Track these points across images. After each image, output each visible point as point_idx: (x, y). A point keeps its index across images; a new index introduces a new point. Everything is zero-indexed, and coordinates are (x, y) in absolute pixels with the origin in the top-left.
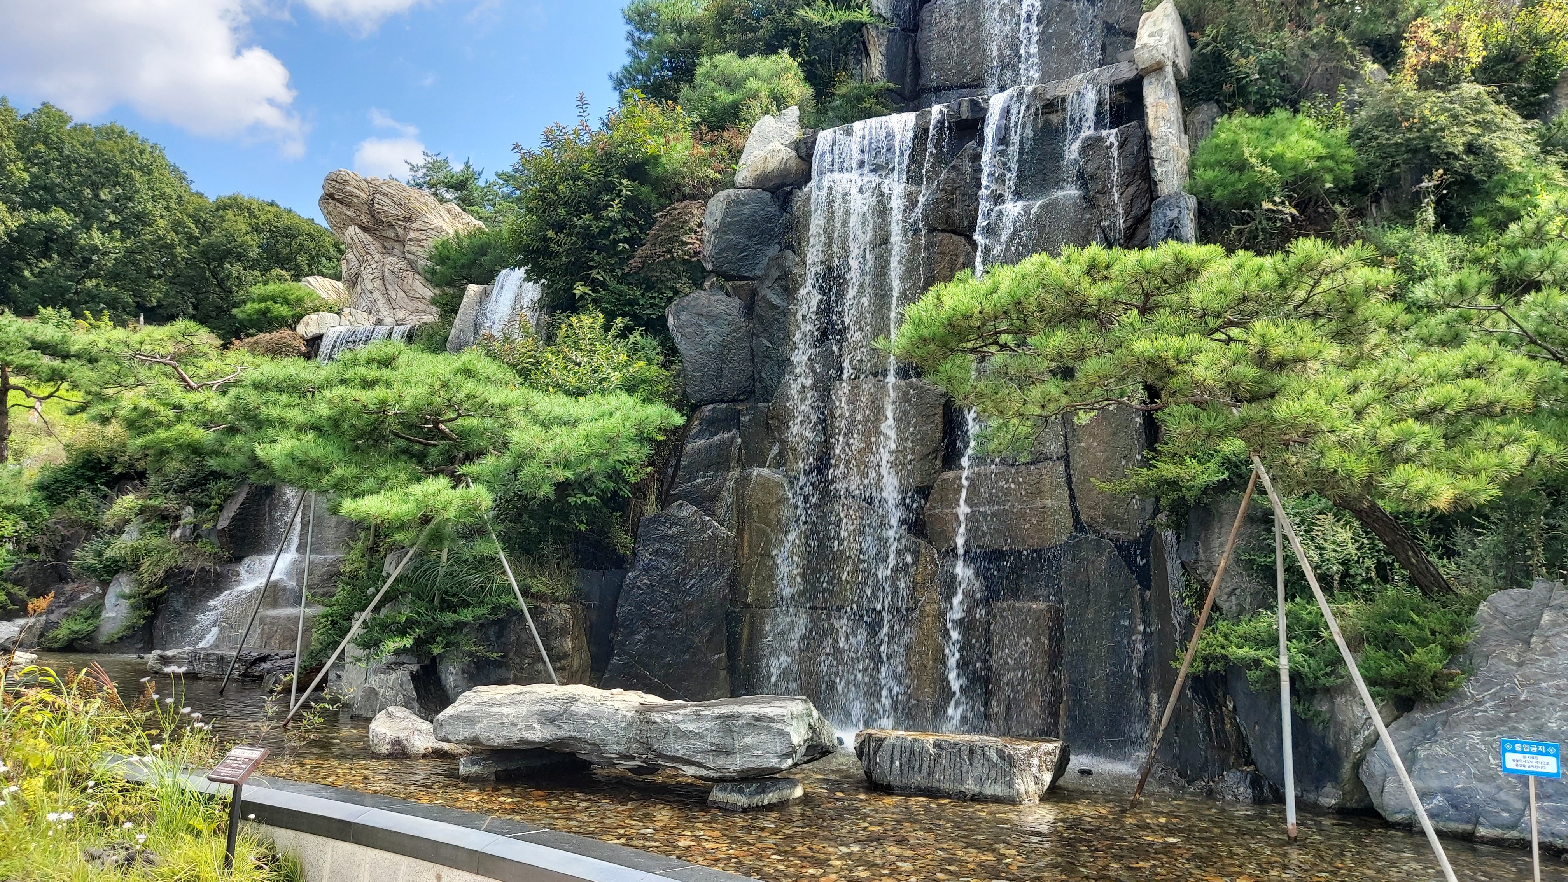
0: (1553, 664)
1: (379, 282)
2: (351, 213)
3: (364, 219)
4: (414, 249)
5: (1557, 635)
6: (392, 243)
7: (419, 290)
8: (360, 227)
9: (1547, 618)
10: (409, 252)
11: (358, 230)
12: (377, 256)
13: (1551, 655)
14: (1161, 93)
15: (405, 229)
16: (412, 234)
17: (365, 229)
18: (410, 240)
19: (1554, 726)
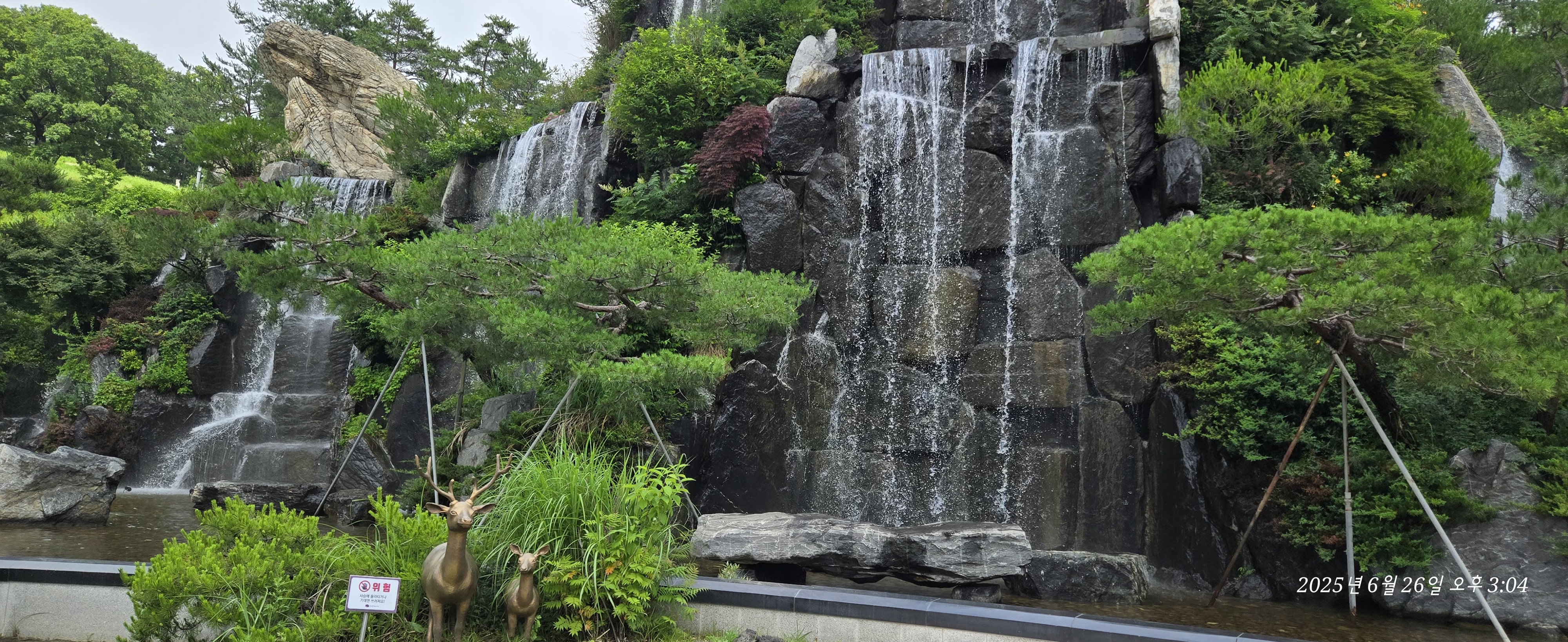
0: (1508, 499)
1: (327, 135)
2: (294, 64)
3: (309, 72)
4: (363, 105)
5: (1512, 478)
6: (336, 97)
7: (368, 144)
8: (304, 79)
9: (1503, 467)
10: (358, 108)
11: (303, 82)
12: (323, 109)
13: (1507, 492)
14: (1170, 57)
15: (352, 85)
16: (362, 91)
17: (309, 82)
18: (360, 96)
19: (1508, 539)
